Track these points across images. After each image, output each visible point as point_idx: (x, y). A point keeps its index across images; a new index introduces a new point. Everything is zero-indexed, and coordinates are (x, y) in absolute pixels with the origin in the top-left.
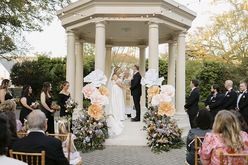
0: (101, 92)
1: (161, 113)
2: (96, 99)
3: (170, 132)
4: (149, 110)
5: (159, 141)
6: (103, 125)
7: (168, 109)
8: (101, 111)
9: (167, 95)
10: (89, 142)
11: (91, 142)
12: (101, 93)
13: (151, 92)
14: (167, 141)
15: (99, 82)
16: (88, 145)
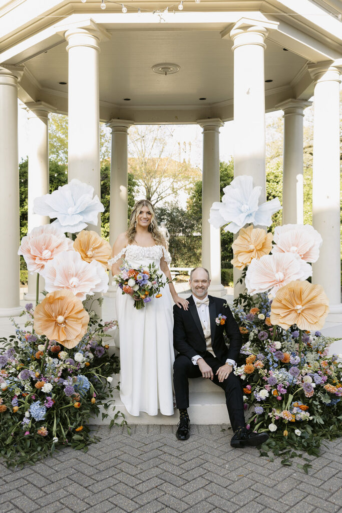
0: (82, 251)
1: (282, 321)
2: (67, 276)
3: (314, 385)
4: (237, 304)
5: (277, 414)
6: (91, 356)
7: (304, 307)
8: (80, 316)
9: (297, 259)
10: (41, 423)
11: (49, 419)
12: (83, 255)
13: (245, 250)
14: (304, 415)
15: (81, 218)
16: (39, 432)
